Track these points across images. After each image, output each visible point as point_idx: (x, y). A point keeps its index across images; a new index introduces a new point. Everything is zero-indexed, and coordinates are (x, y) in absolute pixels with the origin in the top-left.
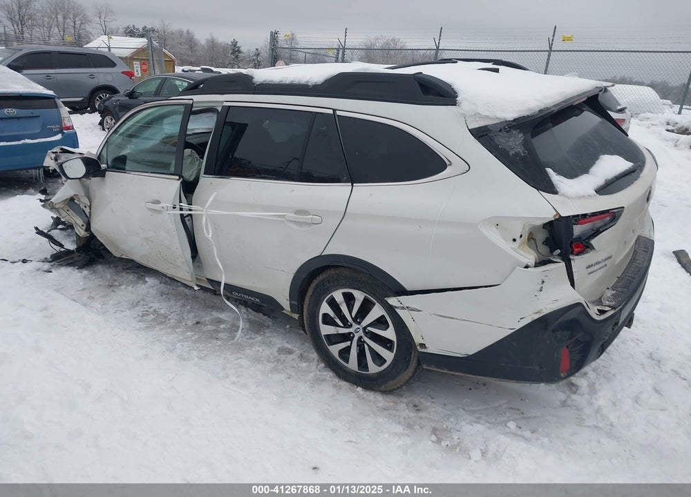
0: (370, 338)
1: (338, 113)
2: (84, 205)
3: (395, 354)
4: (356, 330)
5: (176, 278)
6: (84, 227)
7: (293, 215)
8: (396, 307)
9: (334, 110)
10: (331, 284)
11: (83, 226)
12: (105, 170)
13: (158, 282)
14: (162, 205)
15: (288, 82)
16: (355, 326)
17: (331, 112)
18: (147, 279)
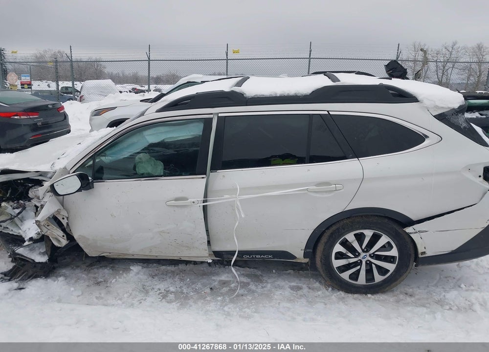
0: (376, 259)
1: (331, 113)
2: (62, 217)
3: (397, 265)
4: (365, 257)
5: (183, 259)
6: (65, 237)
7: (315, 187)
8: (411, 233)
9: (328, 111)
10: (346, 230)
11: (63, 236)
12: (93, 182)
13: (141, 268)
14: (189, 200)
15: (278, 95)
16: (363, 254)
17: (326, 113)
18: (132, 268)
